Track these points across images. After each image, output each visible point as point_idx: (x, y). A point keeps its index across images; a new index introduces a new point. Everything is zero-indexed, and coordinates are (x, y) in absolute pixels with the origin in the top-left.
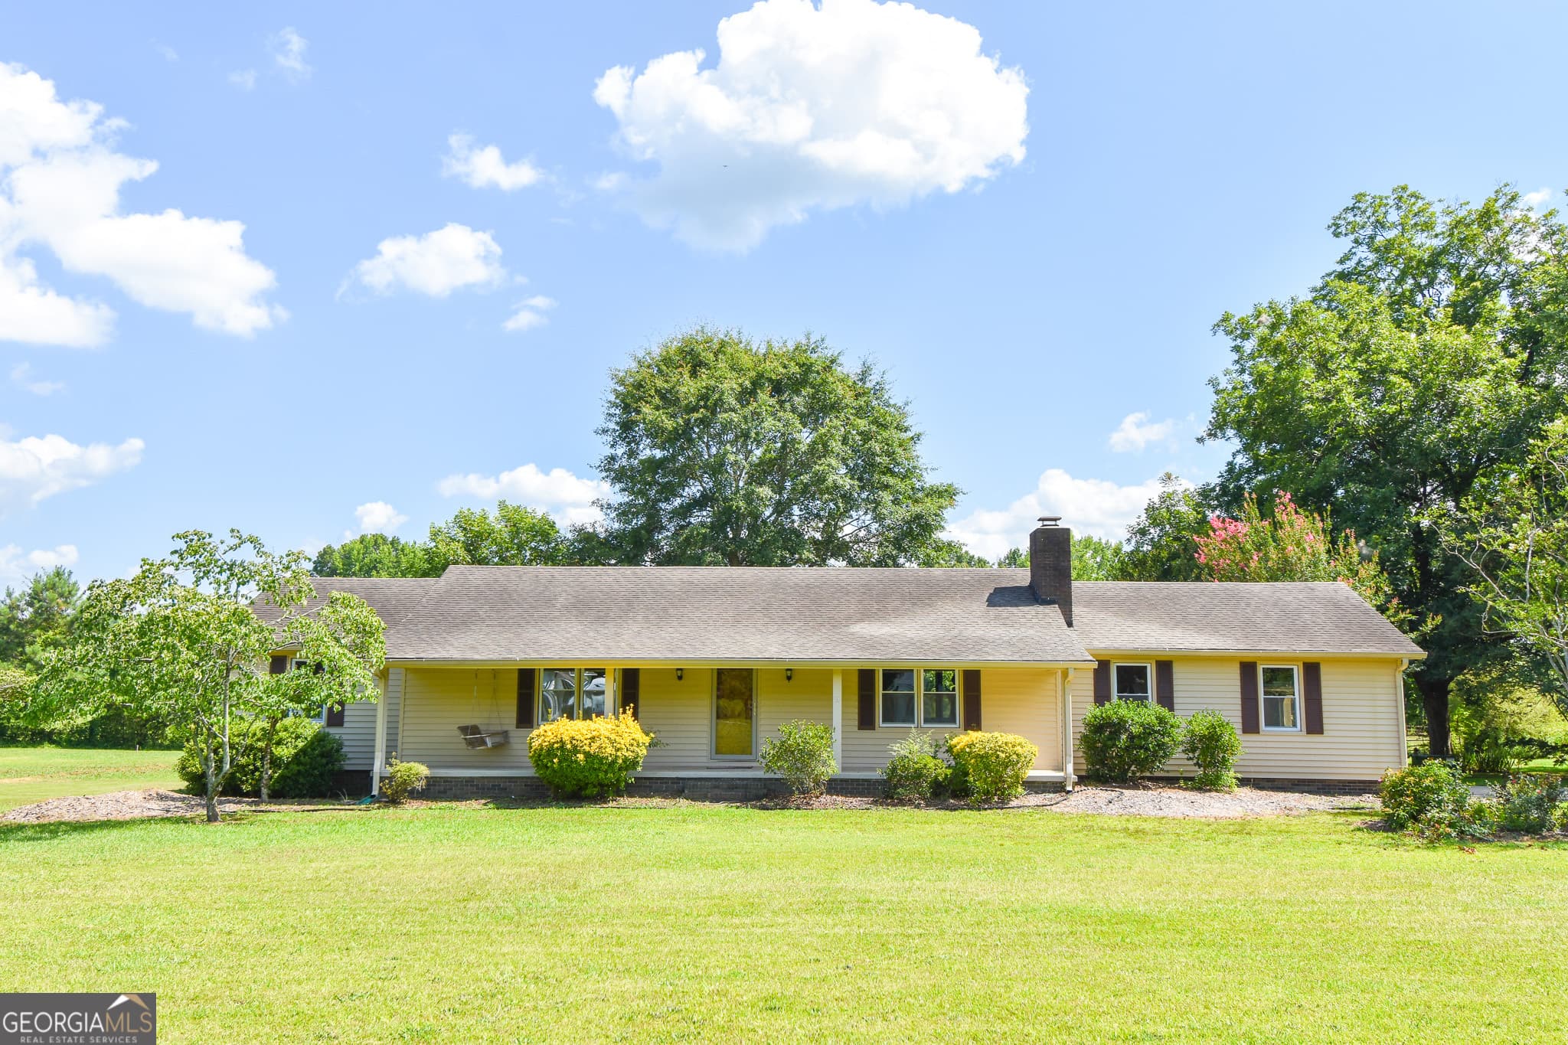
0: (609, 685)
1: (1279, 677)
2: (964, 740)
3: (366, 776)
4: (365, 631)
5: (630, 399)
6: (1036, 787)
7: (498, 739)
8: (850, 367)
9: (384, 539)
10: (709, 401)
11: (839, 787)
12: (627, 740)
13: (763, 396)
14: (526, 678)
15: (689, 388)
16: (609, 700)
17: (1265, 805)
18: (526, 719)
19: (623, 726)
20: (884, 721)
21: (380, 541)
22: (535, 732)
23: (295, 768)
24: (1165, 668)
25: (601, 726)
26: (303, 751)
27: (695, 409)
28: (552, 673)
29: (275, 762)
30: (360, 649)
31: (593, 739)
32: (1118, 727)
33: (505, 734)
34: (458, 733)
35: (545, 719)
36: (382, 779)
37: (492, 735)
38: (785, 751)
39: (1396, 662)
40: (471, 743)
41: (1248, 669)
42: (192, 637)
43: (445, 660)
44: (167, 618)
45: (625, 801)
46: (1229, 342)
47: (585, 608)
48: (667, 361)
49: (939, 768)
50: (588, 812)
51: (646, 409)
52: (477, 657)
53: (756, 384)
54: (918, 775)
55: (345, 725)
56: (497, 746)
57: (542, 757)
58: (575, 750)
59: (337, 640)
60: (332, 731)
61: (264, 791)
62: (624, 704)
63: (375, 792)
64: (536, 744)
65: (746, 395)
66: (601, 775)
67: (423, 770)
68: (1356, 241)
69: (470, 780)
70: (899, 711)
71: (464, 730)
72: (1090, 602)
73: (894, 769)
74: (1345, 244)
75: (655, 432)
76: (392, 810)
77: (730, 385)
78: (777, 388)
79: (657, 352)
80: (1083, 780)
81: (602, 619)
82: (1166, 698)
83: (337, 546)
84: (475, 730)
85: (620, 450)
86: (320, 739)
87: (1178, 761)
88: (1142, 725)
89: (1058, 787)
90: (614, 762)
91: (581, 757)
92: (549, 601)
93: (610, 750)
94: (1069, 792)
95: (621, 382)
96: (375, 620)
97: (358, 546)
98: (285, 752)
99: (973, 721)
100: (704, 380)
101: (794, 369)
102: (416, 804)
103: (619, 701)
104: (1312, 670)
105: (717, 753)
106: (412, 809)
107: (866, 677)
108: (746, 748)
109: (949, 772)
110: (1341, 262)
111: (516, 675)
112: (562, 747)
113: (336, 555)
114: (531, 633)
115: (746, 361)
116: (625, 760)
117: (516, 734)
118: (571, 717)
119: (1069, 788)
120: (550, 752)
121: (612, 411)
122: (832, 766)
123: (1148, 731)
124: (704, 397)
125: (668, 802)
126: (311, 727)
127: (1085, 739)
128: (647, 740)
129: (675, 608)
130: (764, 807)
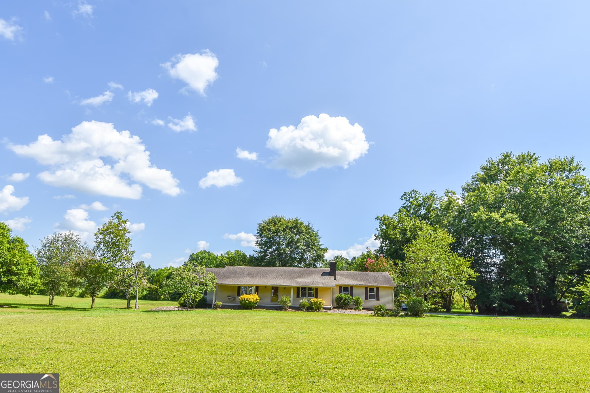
0: (253, 289)
1: (372, 290)
2: (314, 300)
3: (211, 305)
4: (213, 279)
5: (262, 229)
6: (325, 308)
7: (234, 298)
8: (306, 224)
10: (277, 231)
11: (291, 308)
12: (256, 299)
13: (288, 230)
14: (239, 287)
15: (273, 228)
16: (253, 291)
17: (364, 312)
18: (239, 295)
19: (255, 296)
20: (301, 296)
21: (205, 252)
22: (240, 297)
23: (199, 303)
24: (352, 288)
25: (251, 296)
26: (200, 300)
27: (274, 233)
28: (244, 286)
29: (196, 301)
30: (213, 282)
31: (250, 298)
32: (341, 298)
33: (235, 297)
34: (227, 297)
35: (242, 295)
36: (214, 305)
37: (233, 297)
38: (282, 301)
39: (392, 288)
40: (229, 299)
41: (366, 288)
42: (188, 280)
43: (226, 284)
44: (185, 277)
45: (255, 309)
46: (379, 221)
47: (251, 275)
48: (269, 223)
49: (308, 305)
50: (249, 311)
51: (265, 232)
52: (231, 284)
53: (286, 227)
54: (304, 306)
55: (207, 295)
56: (234, 300)
57: (241, 301)
58: (247, 300)
59: (209, 281)
60: (205, 296)
61: (194, 306)
62: (256, 292)
63: (213, 307)
64: (240, 299)
65: (284, 230)
66: (251, 305)
67: (221, 303)
69: (229, 305)
70: (304, 295)
71: (228, 296)
72: (342, 275)
73: (301, 305)
75: (266, 236)
76: (216, 310)
77: (281, 228)
78: (290, 229)
79: (267, 220)
80: (334, 308)
81: (253, 277)
82: (352, 294)
84: (230, 296)
85: (259, 240)
86: (203, 298)
87: (352, 304)
88: (345, 298)
89: (329, 309)
90: (253, 302)
91: (248, 301)
92: (244, 273)
93: (253, 300)
94: (331, 310)
95: (260, 226)
96: (215, 277)
97: (200, 253)
98: (197, 300)
99: (317, 297)
100: (276, 227)
101: (294, 225)
102: (220, 309)
103: (255, 291)
104: (378, 289)
105: (272, 301)
106: (219, 310)
107: (298, 289)
108: (277, 301)
109: (309, 305)
111: (237, 287)
112: (245, 300)
113: (195, 255)
114: (240, 279)
115: (284, 223)
116: (255, 302)
117: (237, 297)
118: (246, 294)
119: (331, 309)
120: (243, 300)
121: (258, 231)
122: (290, 304)
123: (346, 299)
124: (276, 230)
125: (262, 310)
126: (202, 295)
127: (336, 300)
128: (259, 299)
129: (266, 275)
130: (278, 311)
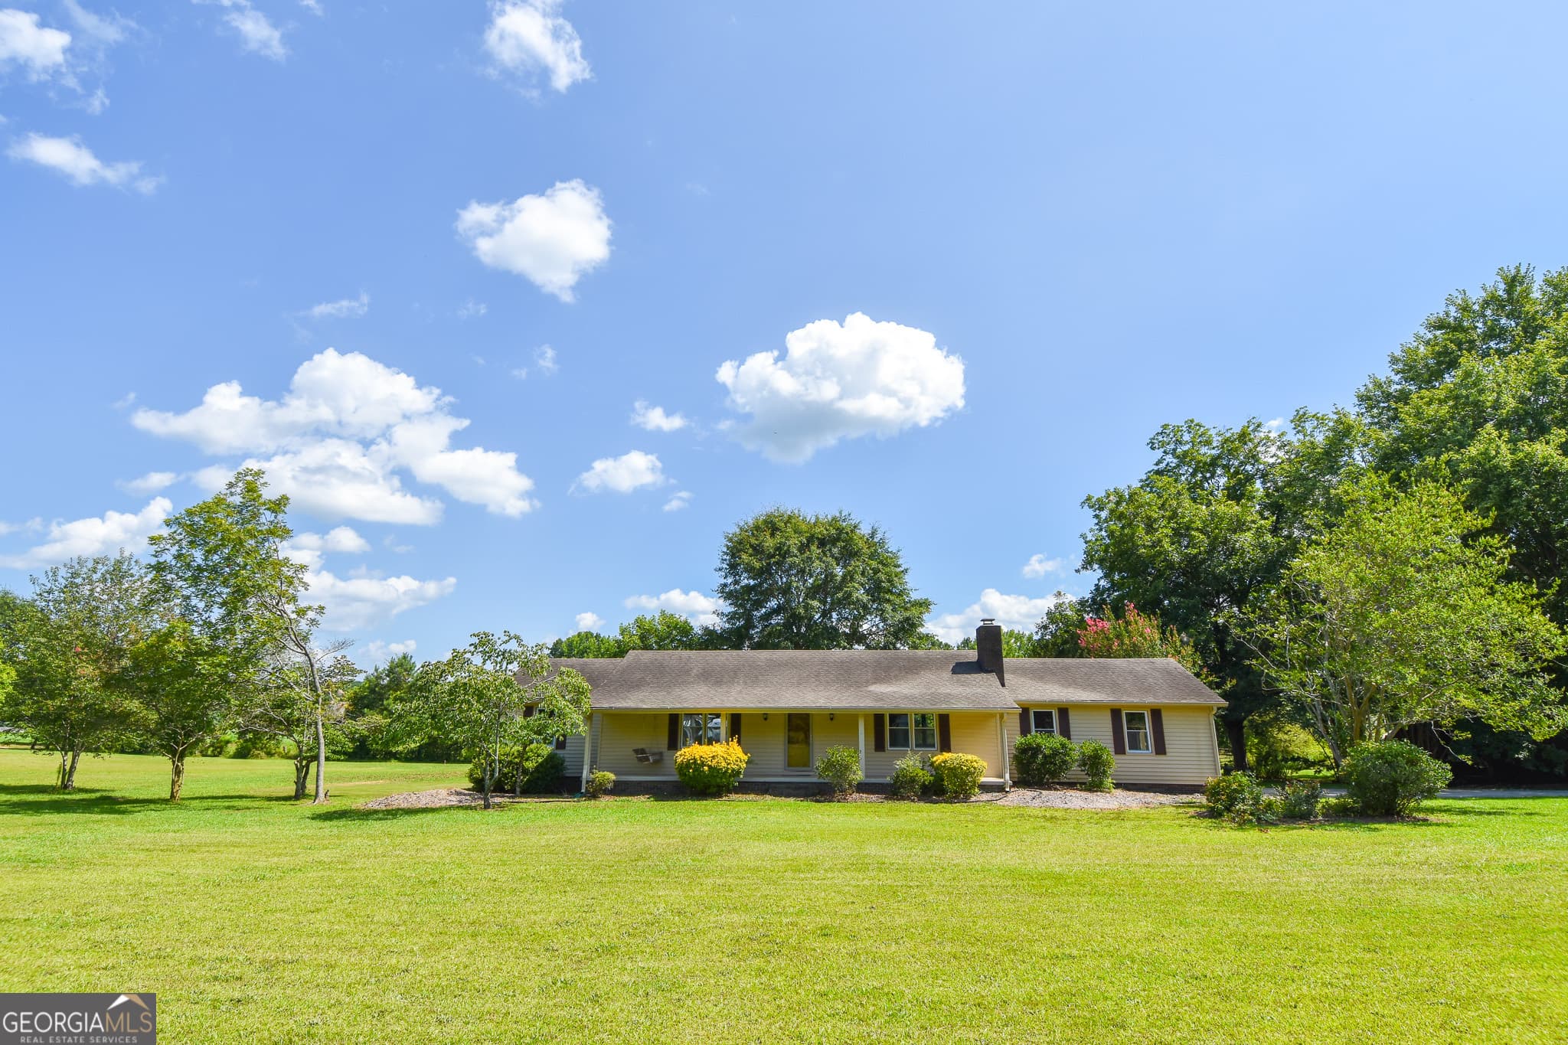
0: (722, 724)
1: (1136, 718)
2: (939, 758)
3: (578, 780)
4: (579, 692)
5: (735, 549)
6: (986, 788)
7: (657, 757)
8: (865, 530)
9: (592, 634)
10: (782, 552)
11: (864, 788)
12: (734, 758)
13: (813, 548)
14: (674, 719)
15: (770, 543)
16: (723, 732)
17: (1132, 801)
18: (673, 745)
19: (731, 749)
20: (891, 746)
21: (589, 636)
22: (679, 753)
23: (536, 775)
24: (1064, 712)
25: (718, 749)
26: (541, 764)
27: (773, 556)
28: (689, 716)
29: (525, 772)
30: (576, 702)
31: (713, 757)
32: (1037, 750)
33: (661, 754)
34: (633, 753)
35: (685, 745)
36: (587, 782)
37: (653, 754)
38: (830, 765)
39: (1209, 708)
40: (640, 760)
41: (1116, 713)
42: (480, 695)
43: (626, 709)
44: (465, 684)
45: (733, 796)
46: (1091, 512)
47: (712, 677)
48: (757, 528)
49: (926, 777)
50: (710, 803)
51: (744, 556)
52: (645, 706)
53: (810, 540)
54: (913, 780)
55: (566, 749)
56: (656, 762)
57: (684, 768)
58: (703, 764)
59: (563, 697)
60: (559, 752)
61: (518, 789)
62: (732, 736)
63: (583, 791)
64: (679, 760)
65: (803, 547)
66: (718, 780)
67: (612, 777)
68: (1165, 452)
69: (640, 783)
70: (900, 740)
71: (637, 751)
72: (1016, 671)
73: (898, 777)
74: (1159, 453)
75: (749, 569)
76: (593, 802)
77: (794, 542)
78: (822, 543)
79: (751, 522)
80: (1016, 784)
81: (719, 683)
82: (1066, 732)
83: (564, 639)
84: (642, 751)
85: (730, 580)
86: (551, 757)
87: (1075, 771)
88: (1051, 748)
89: (1000, 788)
90: (726, 772)
91: (706, 768)
92: (688, 672)
93: (723, 764)
94: (1007, 792)
95: (730, 540)
96: (585, 685)
97: (577, 639)
98: (530, 765)
99: (946, 747)
100: (778, 539)
101: (833, 531)
102: (607, 798)
103: (729, 733)
104: (1156, 714)
105: (789, 765)
106: (605, 801)
107: (879, 719)
108: (806, 763)
109: (932, 778)
110: (1157, 464)
111: (667, 718)
112: (695, 763)
113: (564, 644)
114: (677, 691)
115: (804, 527)
116: (733, 770)
117: (667, 753)
118: (700, 744)
119: (1008, 789)
120: (688, 765)
121: (725, 557)
122: (859, 775)
123: (1055, 753)
124: (779, 549)
125: (758, 797)
126: (547, 750)
127: (1016, 758)
128: (746, 758)
129: (763, 675)
130: (817, 801)
